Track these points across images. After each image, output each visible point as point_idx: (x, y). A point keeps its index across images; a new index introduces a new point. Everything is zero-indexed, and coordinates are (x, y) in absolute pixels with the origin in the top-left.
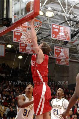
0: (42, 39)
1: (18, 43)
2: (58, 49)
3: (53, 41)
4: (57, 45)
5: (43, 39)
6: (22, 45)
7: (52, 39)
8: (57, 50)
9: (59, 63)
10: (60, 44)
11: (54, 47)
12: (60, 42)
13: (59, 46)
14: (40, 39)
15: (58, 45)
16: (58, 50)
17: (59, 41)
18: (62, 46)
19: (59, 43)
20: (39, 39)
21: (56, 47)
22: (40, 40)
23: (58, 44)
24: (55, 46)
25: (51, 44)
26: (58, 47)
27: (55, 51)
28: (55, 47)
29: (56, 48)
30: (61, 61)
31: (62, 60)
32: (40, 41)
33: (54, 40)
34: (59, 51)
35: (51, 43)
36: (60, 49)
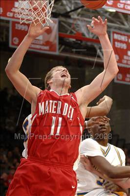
0: (76, 9)
1: (8, 22)
2: (123, 38)
3: (107, 15)
4: (120, 29)
5: (79, 10)
6: (19, 27)
7: (106, 12)
8: (118, 41)
9: (123, 80)
10: (127, 26)
12: (127, 20)
14: (72, 11)
15: (122, 26)
16: (121, 42)
17: (125, 15)
19: (126, 23)
20: (69, 10)
22: (70, 14)
23: (123, 24)
24: (112, 30)
26: (121, 34)
28: (114, 33)
29: (116, 36)
32: (69, 17)
33: (111, 13)
34: (124, 46)
36: (126, 40)
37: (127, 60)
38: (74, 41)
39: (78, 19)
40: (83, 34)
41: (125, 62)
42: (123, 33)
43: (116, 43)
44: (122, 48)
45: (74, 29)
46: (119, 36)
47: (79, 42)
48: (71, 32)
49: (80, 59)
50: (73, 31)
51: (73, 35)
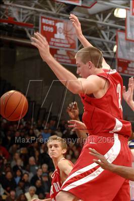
2: (50, 22)
4: (47, 14)
8: (46, 25)
10: (54, 12)
11: (39, 17)
12: (54, 6)
13: (53, 16)
15: (49, 12)
16: (49, 25)
18: (59, 16)
19: (53, 9)
21: (45, 18)
23: (51, 10)
24: (41, 15)
25: (32, 10)
26: (49, 19)
27: (42, 28)
28: (42, 17)
29: (44, 21)
30: (56, 53)
31: (58, 52)
34: (51, 30)
35: (32, 8)
36: (53, 24)
37: (54, 42)
38: (6, 25)
39: (11, 5)
40: (15, 19)
41: (52, 43)
42: (50, 17)
43: (44, 27)
44: (49, 31)
45: (6, 14)
46: (47, 20)
47: (11, 26)
48: (4, 17)
49: (12, 41)
50: (6, 16)
51: (5, 19)
